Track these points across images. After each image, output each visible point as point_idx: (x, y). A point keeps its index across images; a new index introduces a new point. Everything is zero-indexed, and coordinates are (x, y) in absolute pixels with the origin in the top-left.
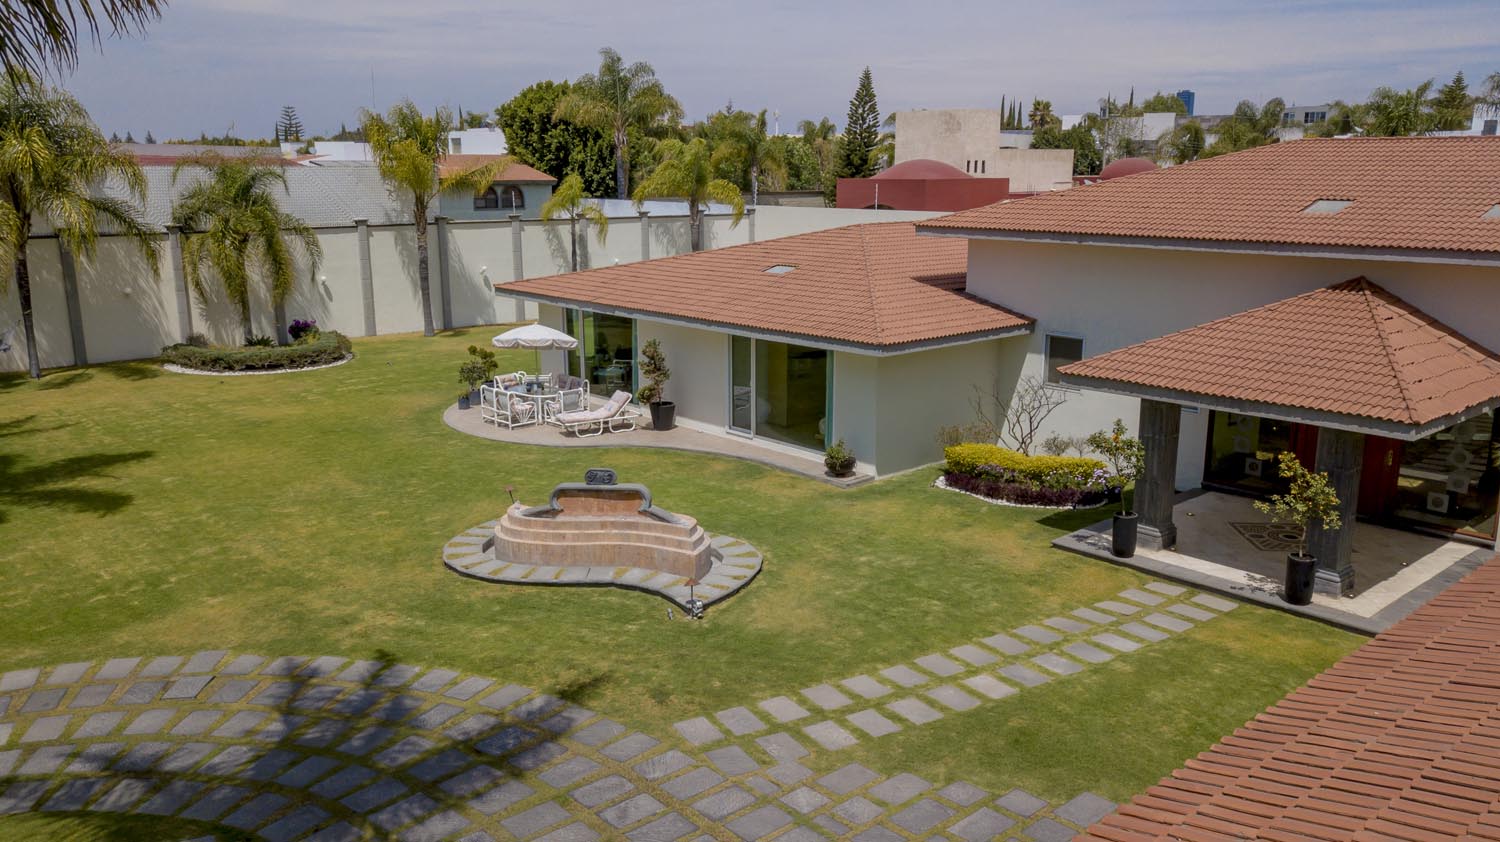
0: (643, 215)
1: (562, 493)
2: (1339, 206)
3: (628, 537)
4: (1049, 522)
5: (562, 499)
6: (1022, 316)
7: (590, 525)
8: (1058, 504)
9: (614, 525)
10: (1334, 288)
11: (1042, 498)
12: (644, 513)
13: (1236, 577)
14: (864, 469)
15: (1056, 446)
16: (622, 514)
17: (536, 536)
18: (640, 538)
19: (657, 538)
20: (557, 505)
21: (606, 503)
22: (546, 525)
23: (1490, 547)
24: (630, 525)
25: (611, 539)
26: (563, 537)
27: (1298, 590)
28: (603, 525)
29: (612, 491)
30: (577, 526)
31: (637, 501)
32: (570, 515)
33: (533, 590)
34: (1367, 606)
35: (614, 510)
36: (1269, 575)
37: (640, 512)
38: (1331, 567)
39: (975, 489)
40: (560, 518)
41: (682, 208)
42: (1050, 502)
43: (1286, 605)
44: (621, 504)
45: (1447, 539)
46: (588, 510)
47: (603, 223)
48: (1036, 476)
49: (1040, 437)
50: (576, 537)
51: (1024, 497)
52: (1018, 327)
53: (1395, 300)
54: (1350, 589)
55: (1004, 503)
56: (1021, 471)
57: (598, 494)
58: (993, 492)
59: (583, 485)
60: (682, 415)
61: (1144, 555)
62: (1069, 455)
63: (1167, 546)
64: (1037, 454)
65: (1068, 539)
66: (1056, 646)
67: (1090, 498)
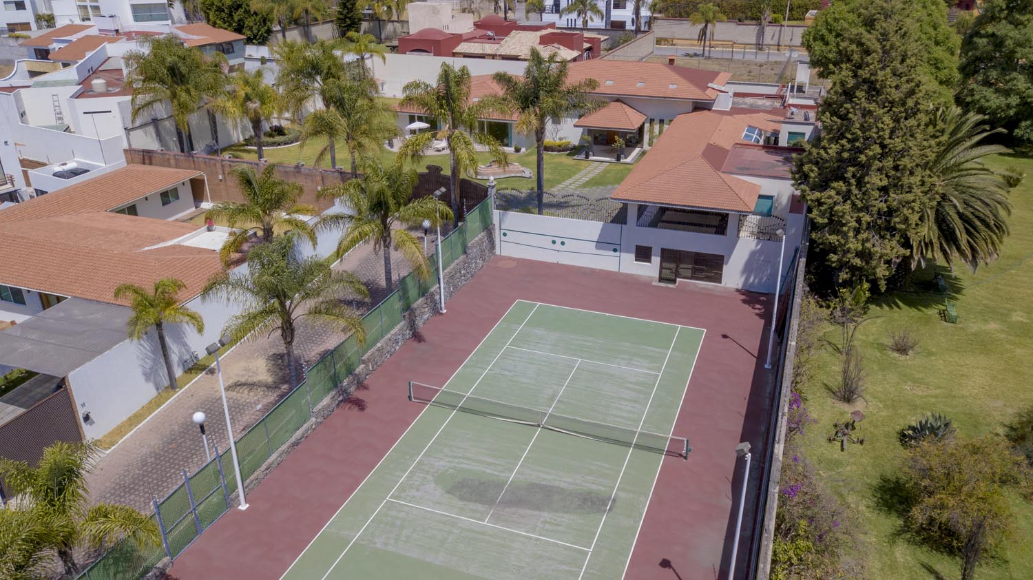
2: (611, 83)
4: (568, 155)
8: (568, 151)
10: (614, 101)
11: (563, 151)
13: (607, 159)
14: (523, 150)
15: (560, 139)
27: (618, 159)
34: (629, 160)
36: (613, 158)
38: (622, 155)
39: (548, 151)
42: (566, 151)
43: (617, 162)
45: (636, 147)
48: (560, 146)
49: (558, 137)
51: (559, 151)
53: (625, 104)
54: (626, 158)
55: (556, 153)
56: (557, 145)
58: (552, 151)
61: (591, 158)
62: (564, 141)
63: (594, 156)
64: (558, 142)
65: (575, 157)
66: (589, 173)
67: (572, 149)
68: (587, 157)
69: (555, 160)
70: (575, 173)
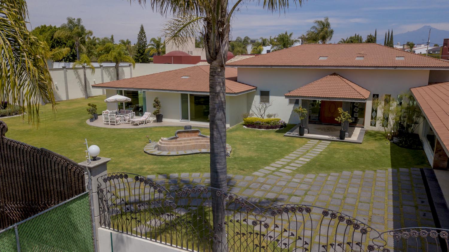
0: (101, 66)
1: (179, 133)
2: (326, 58)
3: (198, 142)
4: (277, 132)
5: (179, 134)
6: (253, 86)
7: (188, 140)
8: (276, 128)
9: (193, 139)
10: (331, 75)
11: (272, 127)
12: (200, 136)
15: (269, 116)
16: (194, 137)
17: (174, 144)
18: (201, 142)
19: (205, 141)
20: (177, 136)
21: (189, 134)
22: (176, 141)
23: (363, 127)
24: (197, 139)
25: (193, 143)
26: (181, 144)
27: (342, 137)
28: (191, 140)
29: (190, 131)
30: (184, 140)
31: (198, 133)
32: (180, 138)
33: (182, 156)
34: (354, 139)
35: (191, 136)
37: (198, 136)
38: (347, 132)
39: (255, 128)
40: (178, 139)
41: (114, 64)
42: (274, 128)
43: (340, 140)
44: (193, 134)
45: (355, 127)
46: (185, 137)
47: (93, 69)
48: (268, 123)
49: (266, 113)
50: (185, 143)
51: (268, 128)
52: (254, 89)
54: (349, 136)
55: (263, 129)
56: (265, 122)
57: (188, 132)
58: (260, 128)
59: (183, 130)
60: (165, 118)
61: (306, 135)
62: (273, 118)
63: (308, 133)
64: (266, 118)
65: (286, 134)
66: (307, 152)
67: (282, 127)
68: (301, 134)
69: (263, 136)
70: (288, 151)
